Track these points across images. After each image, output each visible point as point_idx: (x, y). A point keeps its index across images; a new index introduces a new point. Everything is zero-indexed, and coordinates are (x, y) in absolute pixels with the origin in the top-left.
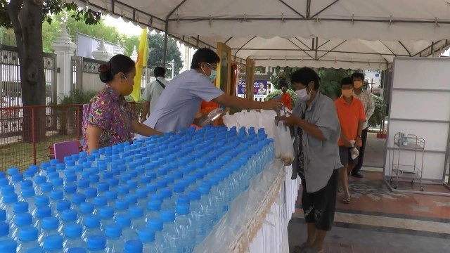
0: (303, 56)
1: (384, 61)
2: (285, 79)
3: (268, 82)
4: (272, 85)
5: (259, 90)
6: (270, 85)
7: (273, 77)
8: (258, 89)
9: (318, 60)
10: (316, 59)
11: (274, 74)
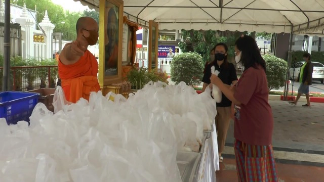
0: (208, 19)
1: (290, 24)
2: (191, 44)
3: (176, 47)
4: (180, 49)
5: (169, 54)
6: (178, 49)
7: (181, 42)
8: (167, 52)
9: (222, 23)
10: (221, 22)
11: (182, 40)
